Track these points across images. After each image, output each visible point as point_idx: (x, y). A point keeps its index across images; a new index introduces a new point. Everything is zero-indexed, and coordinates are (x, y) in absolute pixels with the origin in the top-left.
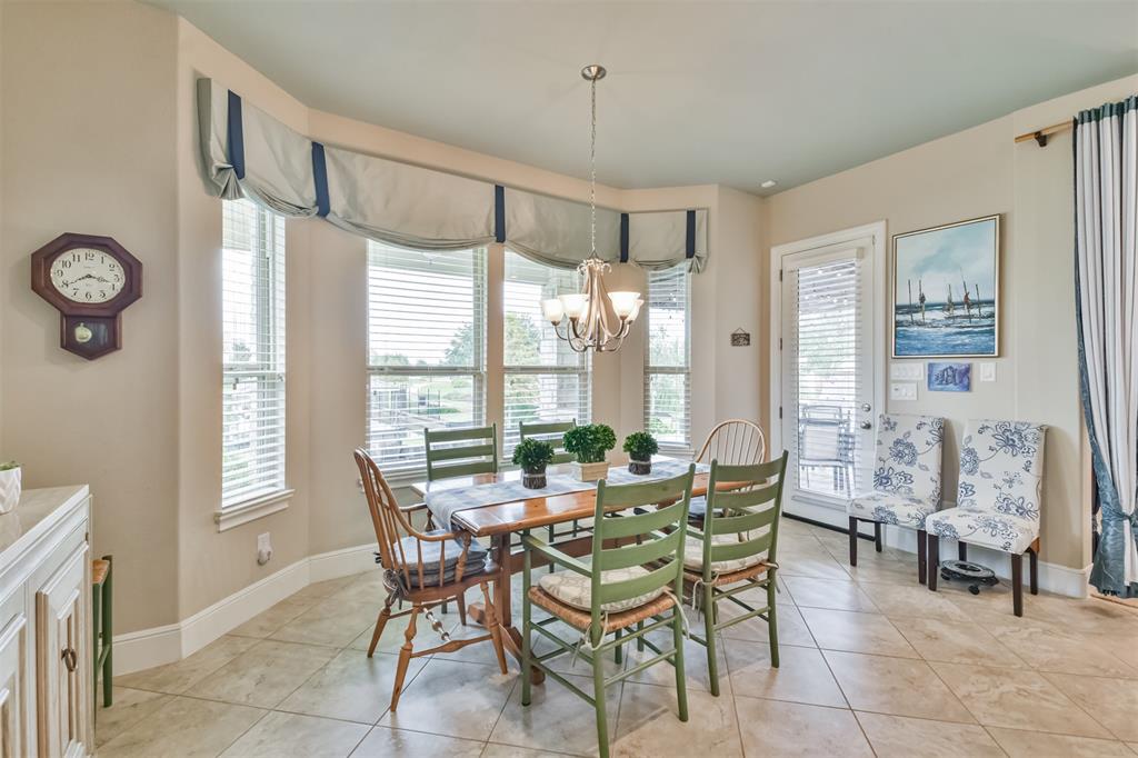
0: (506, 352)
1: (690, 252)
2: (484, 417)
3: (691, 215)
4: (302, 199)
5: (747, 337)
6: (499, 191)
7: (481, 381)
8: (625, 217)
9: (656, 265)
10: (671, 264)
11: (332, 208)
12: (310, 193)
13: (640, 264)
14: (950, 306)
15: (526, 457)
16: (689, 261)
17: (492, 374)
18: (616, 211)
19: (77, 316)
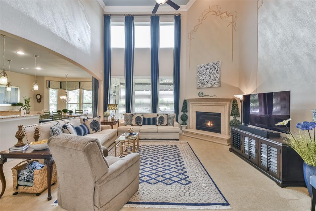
19: (38, 100)
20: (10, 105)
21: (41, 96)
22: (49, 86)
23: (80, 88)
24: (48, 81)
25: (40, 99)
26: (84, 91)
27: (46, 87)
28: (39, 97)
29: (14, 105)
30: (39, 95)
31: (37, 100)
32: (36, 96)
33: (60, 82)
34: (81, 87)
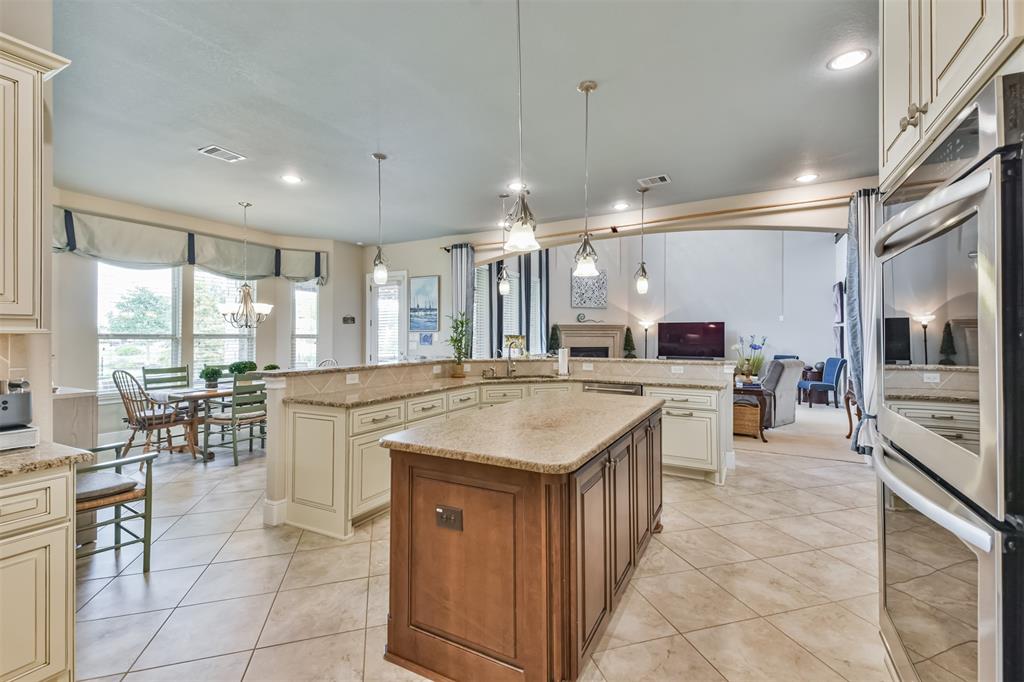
0: (195, 326)
1: (318, 273)
2: (180, 359)
3: (318, 255)
4: (59, 242)
5: (353, 320)
6: (191, 237)
7: (177, 342)
8: (278, 252)
9: (297, 279)
10: (306, 279)
11: (78, 246)
12: (64, 239)
13: (288, 278)
14: (425, 310)
15: (206, 375)
16: (317, 279)
17: (185, 338)
18: (270, 247)
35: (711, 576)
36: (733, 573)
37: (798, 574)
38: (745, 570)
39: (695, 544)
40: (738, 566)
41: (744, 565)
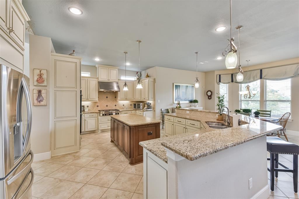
19: (209, 96)
20: (188, 102)
21: (211, 92)
22: (220, 81)
23: (261, 78)
24: (219, 75)
25: (211, 96)
26: (267, 81)
27: (217, 82)
28: (209, 93)
29: (191, 102)
30: (210, 91)
31: (207, 97)
32: (207, 92)
33: (231, 75)
34: (263, 76)
35: (110, 160)
36: (106, 162)
37: (91, 171)
38: (103, 165)
39: (119, 165)
40: (105, 165)
41: (104, 166)
